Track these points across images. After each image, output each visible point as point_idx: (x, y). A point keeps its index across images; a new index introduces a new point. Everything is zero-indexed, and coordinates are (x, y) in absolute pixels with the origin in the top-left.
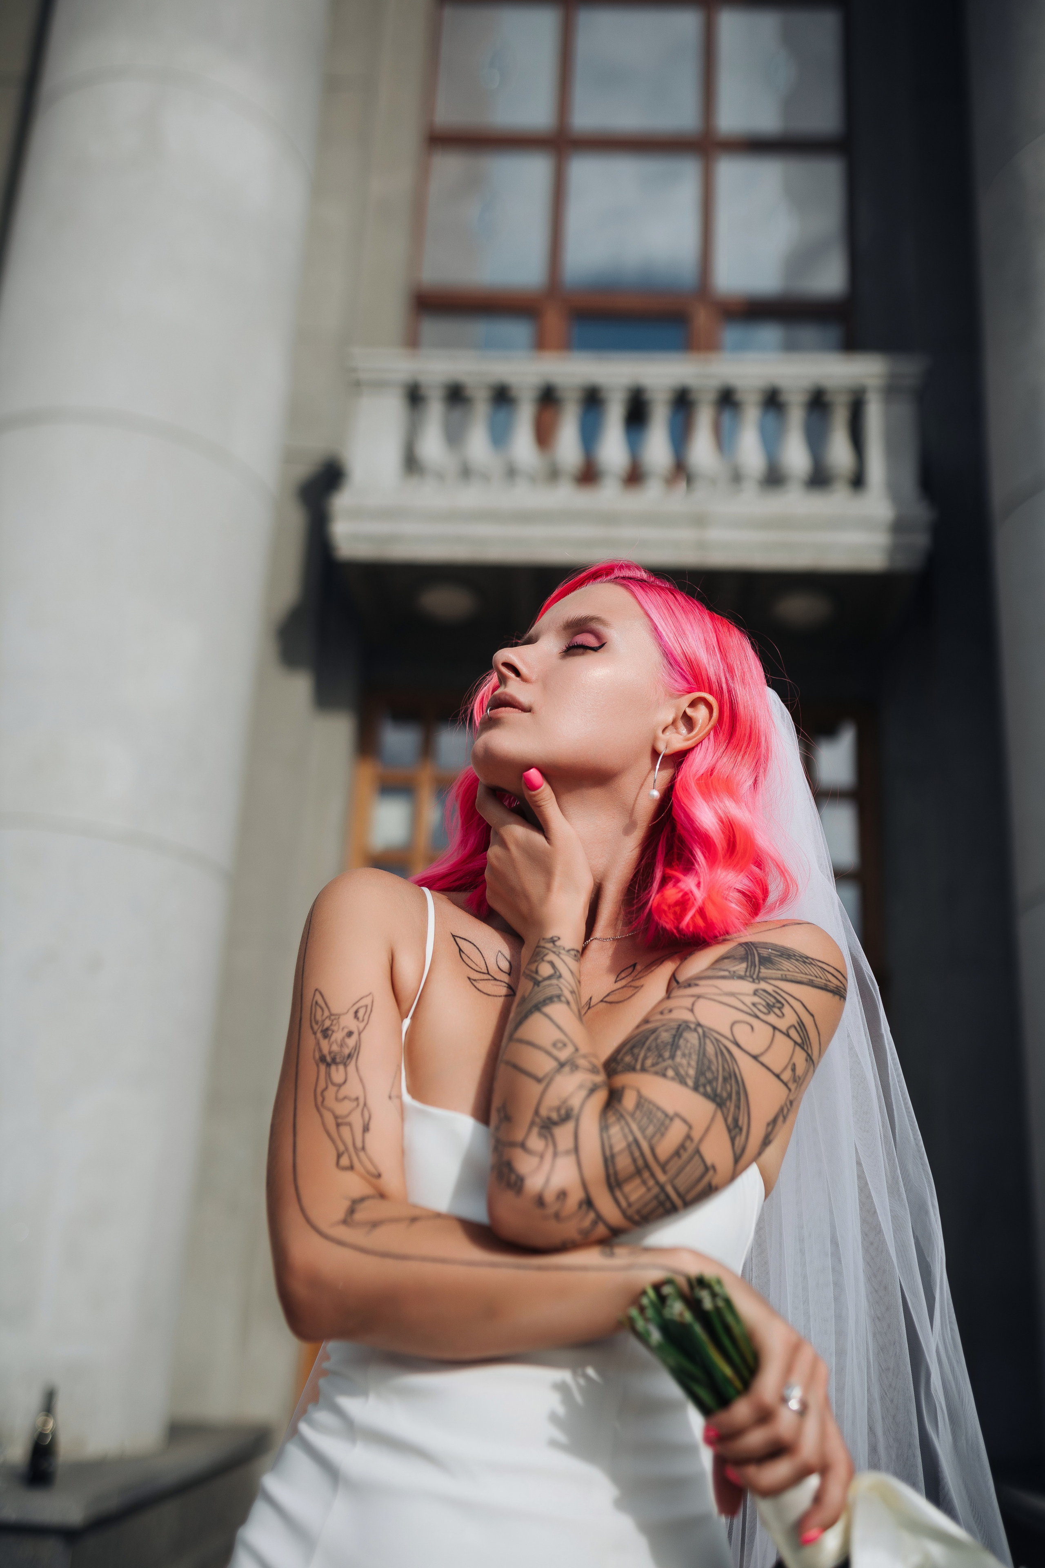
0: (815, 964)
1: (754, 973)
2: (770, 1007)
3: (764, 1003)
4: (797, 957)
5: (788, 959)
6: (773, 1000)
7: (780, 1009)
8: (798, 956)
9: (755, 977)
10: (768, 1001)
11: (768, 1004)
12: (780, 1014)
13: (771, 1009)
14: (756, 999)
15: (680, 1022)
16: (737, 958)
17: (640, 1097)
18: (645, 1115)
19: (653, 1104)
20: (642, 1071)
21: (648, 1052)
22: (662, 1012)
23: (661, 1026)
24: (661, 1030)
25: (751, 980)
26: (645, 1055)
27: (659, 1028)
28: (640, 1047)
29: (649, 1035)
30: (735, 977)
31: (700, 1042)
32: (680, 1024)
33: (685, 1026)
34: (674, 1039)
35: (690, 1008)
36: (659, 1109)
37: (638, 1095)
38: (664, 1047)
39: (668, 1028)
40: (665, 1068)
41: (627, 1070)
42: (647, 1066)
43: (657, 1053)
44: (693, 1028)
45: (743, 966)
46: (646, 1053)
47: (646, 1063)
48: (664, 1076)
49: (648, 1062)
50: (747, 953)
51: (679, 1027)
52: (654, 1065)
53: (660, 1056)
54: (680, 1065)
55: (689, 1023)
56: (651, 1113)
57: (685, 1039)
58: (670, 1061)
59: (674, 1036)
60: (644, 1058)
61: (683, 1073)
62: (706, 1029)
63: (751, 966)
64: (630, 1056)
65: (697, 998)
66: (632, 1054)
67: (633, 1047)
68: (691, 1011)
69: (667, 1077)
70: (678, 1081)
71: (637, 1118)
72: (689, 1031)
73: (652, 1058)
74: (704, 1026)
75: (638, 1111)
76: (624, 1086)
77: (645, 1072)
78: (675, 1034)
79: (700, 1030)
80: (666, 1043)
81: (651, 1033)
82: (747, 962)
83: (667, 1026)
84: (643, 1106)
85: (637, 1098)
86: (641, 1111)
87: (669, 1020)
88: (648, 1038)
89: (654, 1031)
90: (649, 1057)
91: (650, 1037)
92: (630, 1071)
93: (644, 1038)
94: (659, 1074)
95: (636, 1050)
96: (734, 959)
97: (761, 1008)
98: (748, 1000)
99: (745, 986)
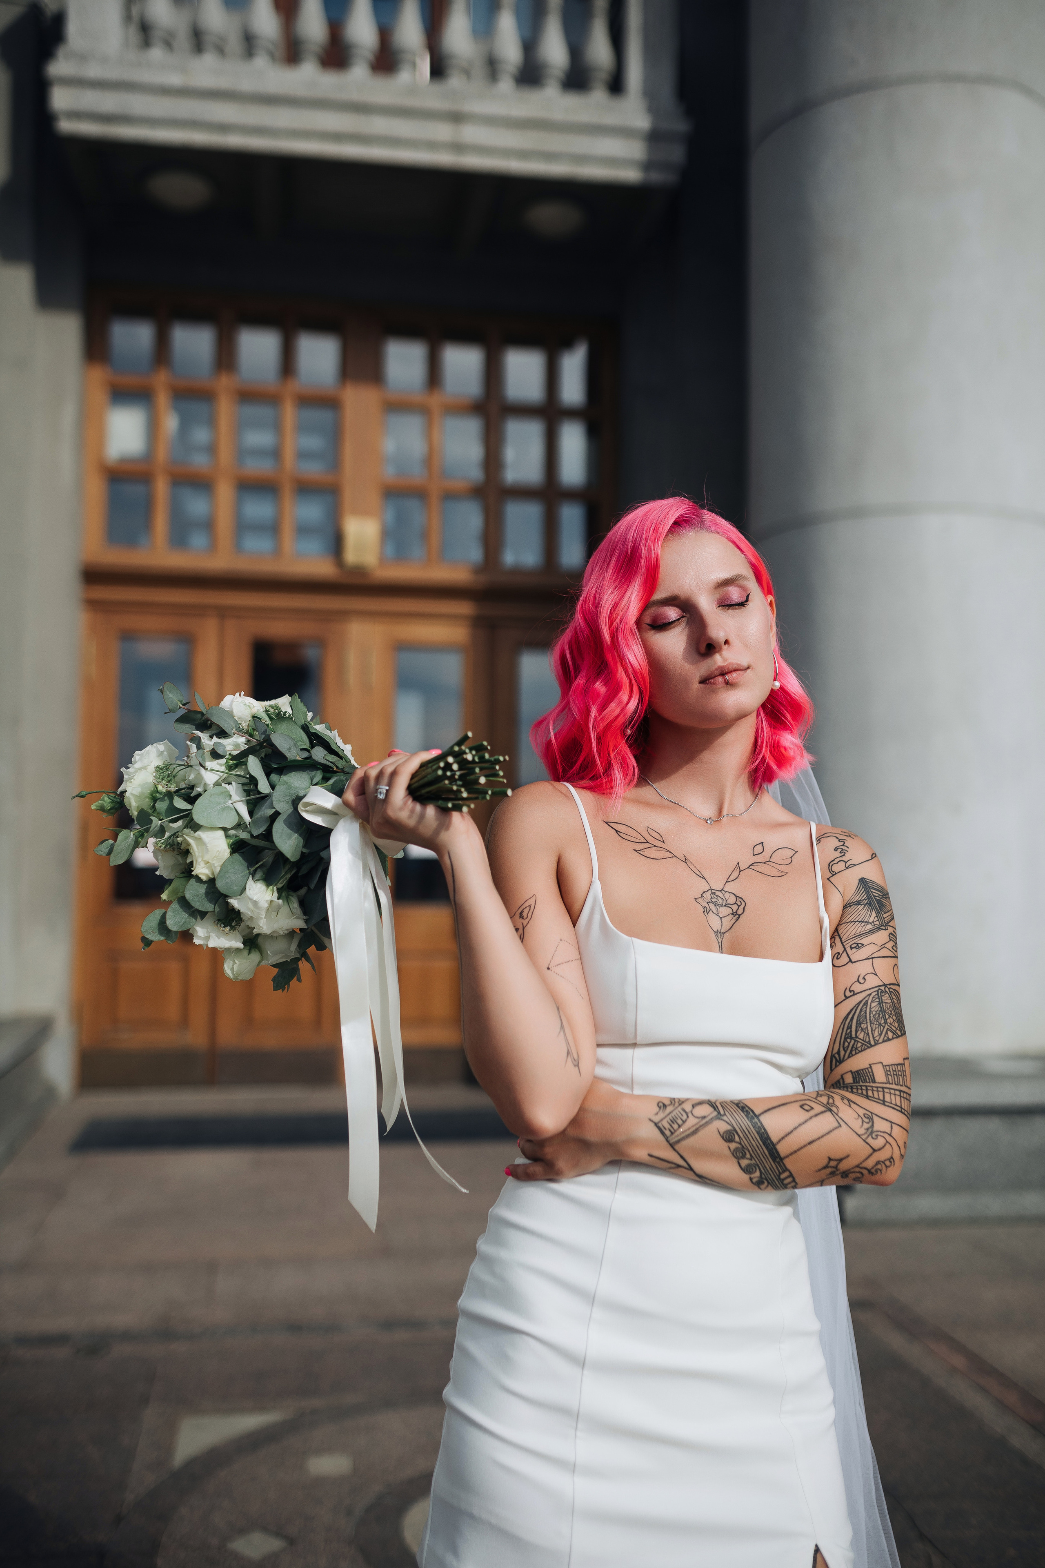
1: (883, 923)
15: (876, 989)
16: (865, 905)
17: (885, 1067)
18: (894, 1074)
19: (893, 1065)
20: (876, 1044)
21: (872, 1025)
22: (858, 981)
23: (868, 998)
24: (869, 1001)
25: (883, 928)
26: (872, 1029)
27: (867, 1001)
28: (865, 1022)
29: (865, 1009)
30: (876, 928)
31: (891, 999)
32: (878, 991)
33: (880, 991)
34: (880, 1007)
35: (874, 972)
36: (897, 1065)
37: (883, 1066)
38: (879, 1016)
39: (873, 997)
40: (887, 1033)
41: (866, 1047)
42: (877, 1038)
43: (878, 1023)
44: (884, 990)
45: (874, 914)
46: (871, 1027)
47: (875, 1036)
48: (889, 1040)
49: (876, 1034)
50: (867, 896)
51: (878, 993)
52: (880, 1035)
53: (880, 1025)
54: (891, 1024)
55: (881, 988)
56: (896, 1071)
57: (885, 1003)
58: (887, 1027)
59: (879, 1004)
60: (872, 1032)
61: (894, 1029)
62: (888, 986)
63: (878, 913)
64: (861, 1032)
65: (871, 960)
66: (862, 1030)
67: (859, 1024)
68: (876, 975)
69: (891, 1040)
70: (895, 1038)
71: (892, 1081)
72: (883, 994)
73: (877, 1030)
74: (887, 985)
75: (890, 1077)
76: (870, 1065)
77: (878, 1044)
78: (879, 1002)
79: (887, 989)
80: (878, 1012)
81: (865, 1006)
82: (873, 908)
83: (871, 997)
84: (890, 1071)
85: (884, 1068)
86: (891, 1075)
87: (870, 989)
88: (866, 1013)
89: (866, 1004)
90: (875, 1030)
91: (866, 1011)
92: (869, 1048)
93: (862, 1013)
94: (886, 1041)
95: (862, 1025)
96: (865, 906)
97: (894, 947)
98: (889, 946)
99: (883, 936)
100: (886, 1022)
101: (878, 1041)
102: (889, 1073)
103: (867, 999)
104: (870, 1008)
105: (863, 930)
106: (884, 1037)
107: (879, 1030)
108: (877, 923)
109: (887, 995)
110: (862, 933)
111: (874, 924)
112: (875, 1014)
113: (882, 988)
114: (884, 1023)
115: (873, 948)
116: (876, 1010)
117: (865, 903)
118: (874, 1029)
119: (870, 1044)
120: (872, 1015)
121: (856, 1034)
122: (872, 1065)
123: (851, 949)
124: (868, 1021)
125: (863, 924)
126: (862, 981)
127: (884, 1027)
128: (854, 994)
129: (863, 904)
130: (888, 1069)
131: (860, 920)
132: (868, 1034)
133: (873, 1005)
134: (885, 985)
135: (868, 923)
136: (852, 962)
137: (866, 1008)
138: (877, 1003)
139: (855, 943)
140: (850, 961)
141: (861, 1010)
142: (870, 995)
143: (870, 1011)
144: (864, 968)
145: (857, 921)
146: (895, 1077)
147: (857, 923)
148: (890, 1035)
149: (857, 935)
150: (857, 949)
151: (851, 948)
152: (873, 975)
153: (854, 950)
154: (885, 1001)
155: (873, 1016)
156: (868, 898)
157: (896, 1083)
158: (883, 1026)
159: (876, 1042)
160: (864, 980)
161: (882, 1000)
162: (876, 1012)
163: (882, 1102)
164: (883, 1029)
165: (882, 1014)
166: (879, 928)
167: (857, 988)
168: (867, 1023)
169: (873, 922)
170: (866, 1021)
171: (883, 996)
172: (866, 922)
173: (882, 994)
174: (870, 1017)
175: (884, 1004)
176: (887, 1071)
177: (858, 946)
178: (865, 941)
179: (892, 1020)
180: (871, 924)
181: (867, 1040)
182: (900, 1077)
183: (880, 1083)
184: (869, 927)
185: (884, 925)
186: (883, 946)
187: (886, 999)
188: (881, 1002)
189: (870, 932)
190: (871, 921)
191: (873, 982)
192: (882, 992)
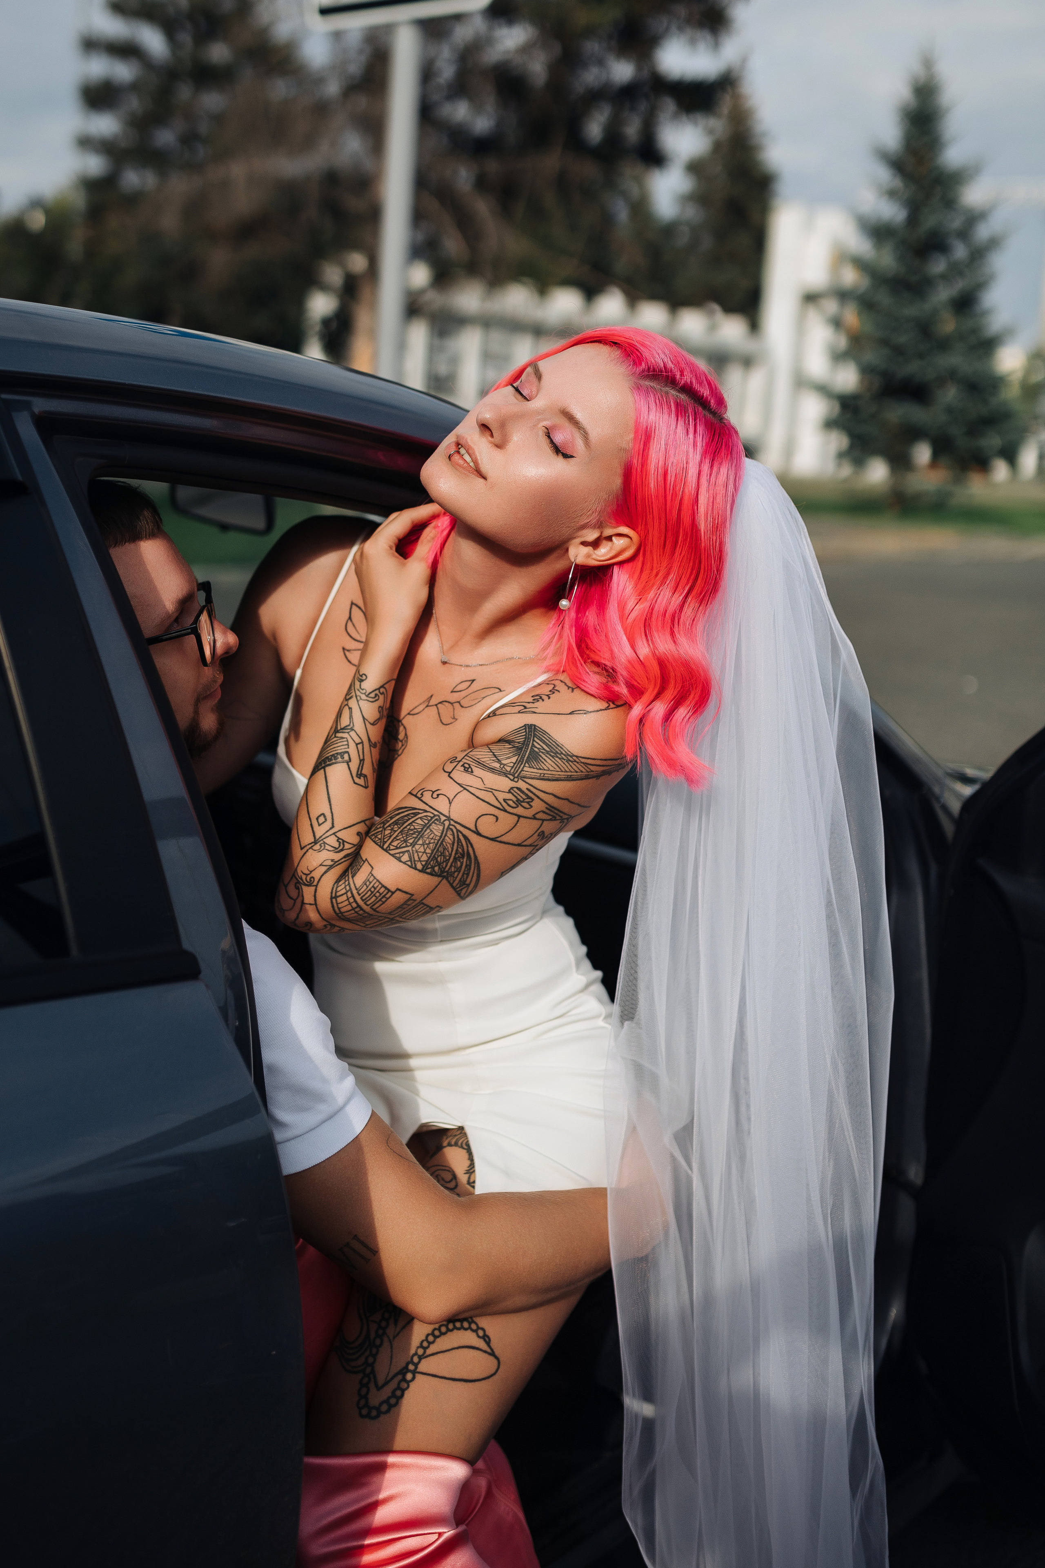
0: (578, 761)
1: (516, 773)
2: (518, 803)
3: (515, 799)
4: (562, 756)
5: (553, 757)
6: (524, 797)
7: (528, 803)
8: (565, 755)
9: (516, 775)
10: (519, 797)
11: (518, 800)
12: (528, 806)
13: (520, 804)
14: (510, 796)
15: (436, 813)
16: (515, 747)
17: (371, 875)
18: (370, 890)
19: (379, 882)
20: (386, 850)
21: (400, 834)
22: (433, 792)
23: (422, 812)
24: (420, 816)
25: (512, 777)
26: (397, 836)
27: (419, 813)
28: (399, 826)
29: (410, 817)
30: (502, 772)
31: (442, 833)
32: (435, 815)
33: (437, 817)
34: (422, 829)
35: (451, 799)
36: (383, 886)
37: (371, 873)
38: (413, 834)
39: (425, 816)
40: (404, 853)
41: (379, 844)
42: (392, 847)
43: (405, 838)
44: (442, 821)
45: (514, 759)
46: (398, 834)
47: (393, 844)
48: (399, 859)
49: (395, 844)
50: (524, 741)
51: (432, 818)
52: (397, 848)
53: (405, 841)
54: (417, 852)
55: (441, 816)
56: (375, 889)
57: (431, 831)
58: (410, 848)
59: (424, 826)
60: (395, 838)
61: (416, 858)
62: (452, 823)
63: (520, 761)
64: (390, 830)
65: (462, 789)
66: (392, 829)
67: (396, 823)
68: (450, 803)
69: (401, 861)
70: (408, 865)
71: (362, 893)
72: (438, 823)
73: (399, 841)
74: (452, 820)
75: (365, 887)
76: (366, 859)
77: (387, 852)
78: (426, 824)
79: (447, 823)
80: (415, 830)
81: (412, 815)
82: (519, 755)
83: (425, 814)
84: (370, 883)
85: (369, 875)
86: (367, 887)
87: (431, 807)
88: (408, 820)
89: (415, 814)
90: (398, 840)
91: (409, 819)
92: (380, 846)
93: (406, 818)
94: (396, 858)
95: (396, 826)
96: (512, 748)
97: (510, 803)
98: (501, 796)
99: (505, 783)
100: (413, 845)
101: (390, 850)
102: (368, 883)
103: (420, 811)
104: (413, 822)
105: (487, 762)
106: (397, 853)
107: (401, 843)
108: (508, 769)
109: (441, 828)
110: (484, 763)
111: (503, 767)
112: (412, 830)
113: (443, 818)
114: (411, 844)
115: (477, 783)
116: (416, 827)
117: (516, 745)
118: (398, 838)
119: (383, 845)
120: (408, 827)
121: (387, 827)
122: (366, 862)
123: (461, 766)
124: (402, 828)
125: (495, 759)
126: (435, 795)
127: (407, 846)
128: (420, 799)
129: (512, 745)
130: (371, 880)
131: (495, 754)
132: (391, 836)
133: (419, 821)
134: (449, 818)
135: (499, 761)
136: (449, 776)
137: (413, 817)
138: (423, 823)
139: (469, 765)
140: (450, 773)
141: (408, 815)
142: (426, 811)
143: (411, 823)
144: (449, 788)
145: (493, 753)
146: (370, 893)
147: (492, 754)
148: (405, 858)
149: (479, 761)
150: (464, 770)
151: (463, 765)
152: (448, 800)
153: (463, 768)
154: (432, 829)
155: (409, 829)
156: (523, 744)
157: (364, 898)
158: (406, 844)
159: (388, 849)
160: (436, 796)
161: (430, 825)
162: (415, 829)
163: (334, 895)
164: (404, 847)
165: (418, 835)
166: (506, 774)
167: (427, 797)
168: (399, 828)
169: (505, 765)
170: (401, 826)
171: (435, 823)
172: (498, 759)
173: (436, 822)
174: (406, 827)
175: (428, 831)
176: (368, 880)
177: (468, 770)
178: (477, 771)
179: (422, 850)
180: (501, 765)
181: (385, 840)
182: (374, 898)
183: (354, 882)
184: (497, 765)
185: (515, 775)
186: (491, 790)
187: (437, 829)
188: (426, 826)
189: (492, 770)
190: (504, 762)
191: (441, 805)
192: (439, 820)
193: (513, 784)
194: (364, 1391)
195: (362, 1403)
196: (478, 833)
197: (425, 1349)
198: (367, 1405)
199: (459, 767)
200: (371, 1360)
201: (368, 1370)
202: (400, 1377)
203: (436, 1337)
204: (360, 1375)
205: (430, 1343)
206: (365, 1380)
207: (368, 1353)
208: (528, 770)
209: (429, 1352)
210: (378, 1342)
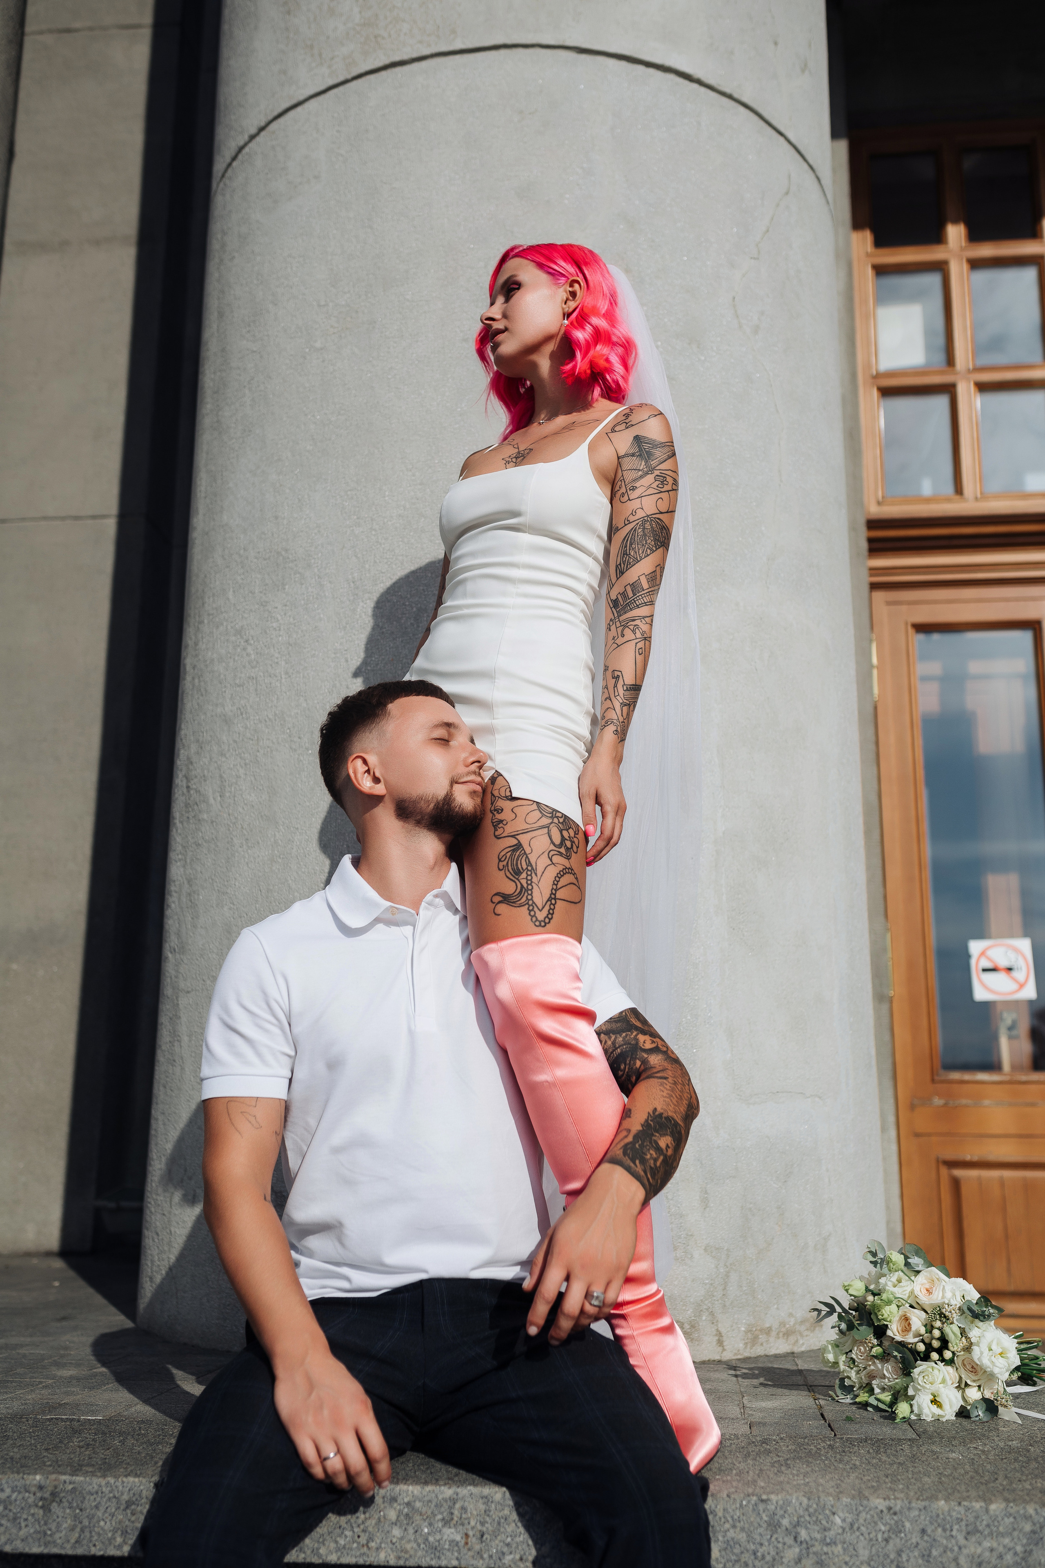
2: (663, 484)
3: (660, 483)
10: (661, 480)
11: (662, 482)
15: (642, 520)
16: (638, 456)
18: (651, 580)
19: (651, 573)
20: (641, 560)
21: (638, 545)
22: (632, 513)
23: (637, 525)
24: (638, 528)
25: (650, 473)
27: (636, 528)
30: (645, 474)
35: (642, 507)
39: (640, 525)
40: (647, 550)
41: (636, 562)
45: (643, 463)
46: (638, 547)
48: (648, 555)
49: (641, 552)
50: (639, 448)
51: (642, 523)
52: (643, 552)
53: (643, 545)
55: (644, 518)
56: (652, 577)
57: (647, 529)
58: (647, 545)
60: (638, 550)
61: (651, 547)
63: (646, 462)
64: (632, 550)
65: (640, 498)
67: (631, 544)
70: (652, 554)
73: (641, 549)
79: (649, 518)
81: (635, 532)
82: (643, 458)
84: (649, 578)
86: (649, 581)
87: (638, 519)
88: (635, 537)
89: (635, 530)
91: (635, 535)
93: (633, 536)
95: (633, 546)
96: (637, 458)
97: (660, 486)
98: (654, 486)
99: (650, 478)
100: (646, 543)
101: (642, 557)
105: (636, 476)
106: (645, 554)
107: (643, 549)
108: (645, 470)
109: (648, 523)
110: (636, 478)
111: (643, 471)
112: (641, 538)
113: (646, 518)
115: (642, 490)
117: (637, 454)
119: (638, 560)
121: (629, 552)
124: (636, 542)
125: (637, 471)
126: (634, 514)
127: (645, 547)
128: (629, 524)
129: (635, 456)
131: (634, 468)
132: (636, 552)
133: (640, 530)
134: (648, 516)
135: (639, 470)
136: (630, 500)
139: (632, 486)
142: (638, 523)
143: (638, 535)
144: (636, 504)
147: (630, 470)
148: (649, 552)
149: (634, 479)
151: (630, 490)
152: (641, 509)
153: (632, 491)
156: (640, 451)
161: (644, 527)
165: (644, 537)
166: (647, 474)
167: (631, 518)
168: (635, 544)
171: (645, 524)
174: (637, 539)
177: (634, 489)
178: (637, 484)
179: (650, 541)
180: (641, 471)
181: (636, 557)
182: (655, 581)
184: (640, 473)
185: (651, 470)
186: (649, 487)
187: (648, 526)
188: (644, 529)
189: (641, 477)
190: (641, 468)
191: (640, 514)
192: (645, 521)
193: (653, 475)
194: (532, 913)
195: (534, 919)
196: (661, 513)
197: (556, 885)
198: (537, 920)
199: (629, 493)
200: (529, 897)
201: (530, 902)
202: (549, 903)
203: (559, 878)
204: (527, 906)
205: (558, 882)
206: (531, 908)
207: (526, 894)
208: (653, 463)
209: (559, 886)
210: (530, 887)
